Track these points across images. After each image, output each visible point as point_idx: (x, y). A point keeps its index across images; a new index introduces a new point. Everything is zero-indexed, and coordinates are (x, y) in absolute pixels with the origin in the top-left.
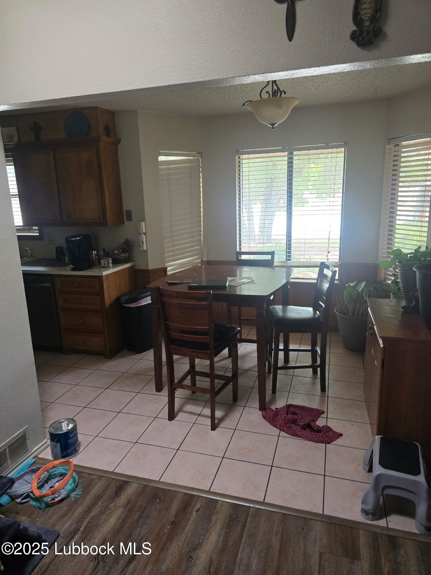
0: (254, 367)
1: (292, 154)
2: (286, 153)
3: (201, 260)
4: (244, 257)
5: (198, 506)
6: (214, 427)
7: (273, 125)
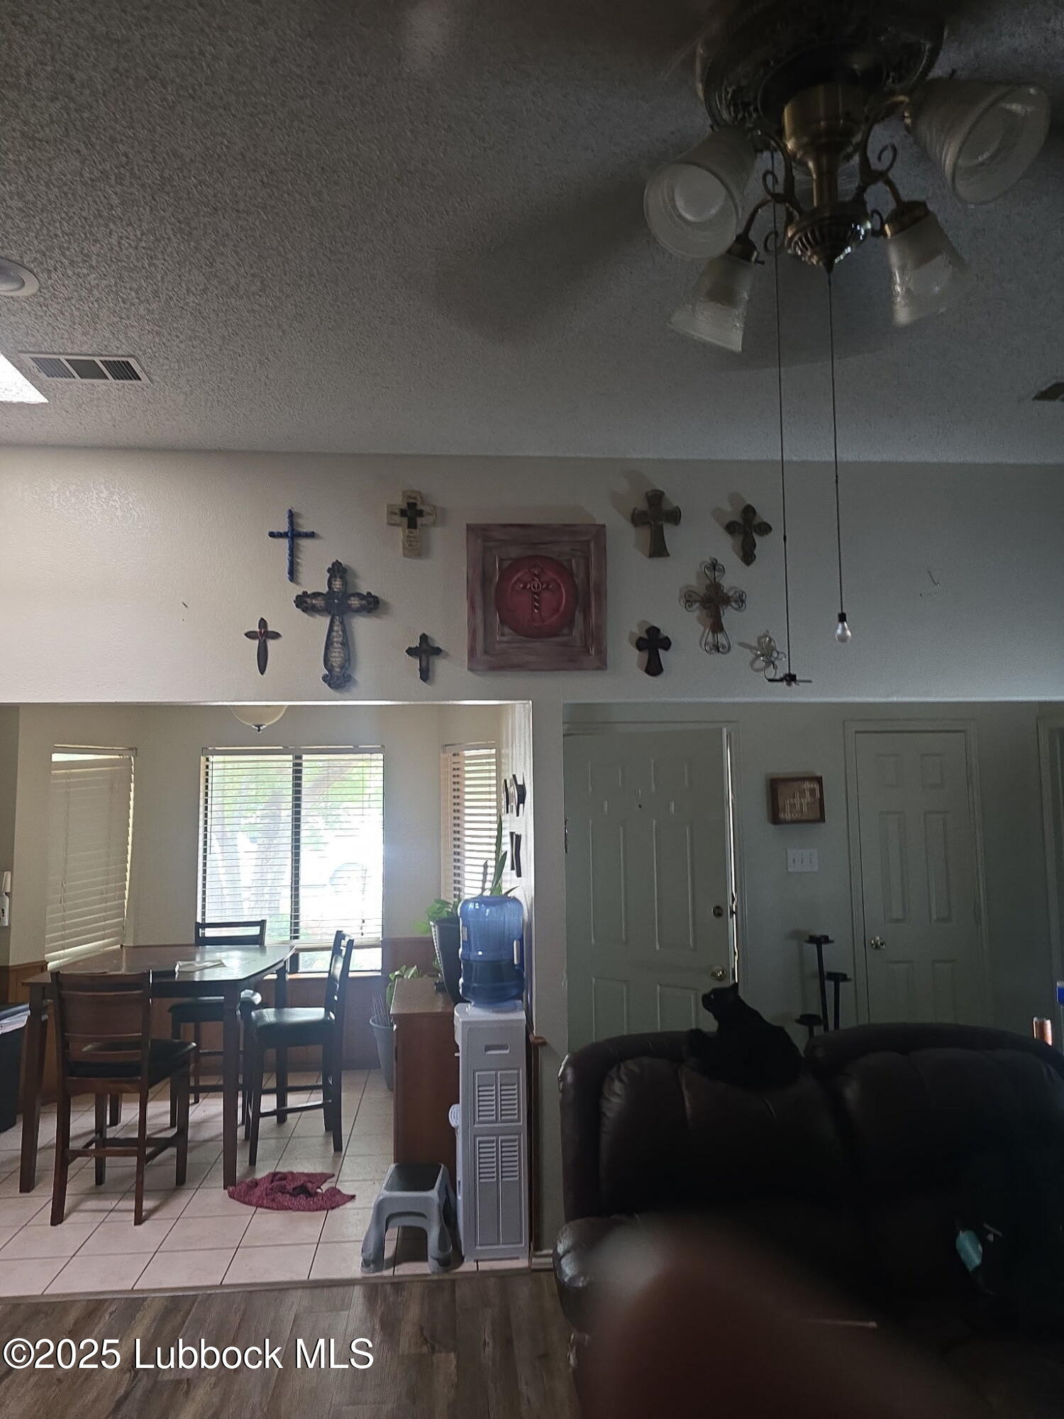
0: (218, 1136)
1: (300, 758)
2: (290, 757)
3: (122, 946)
4: (210, 933)
5: (112, 1309)
6: (139, 1221)
7: (259, 726)
